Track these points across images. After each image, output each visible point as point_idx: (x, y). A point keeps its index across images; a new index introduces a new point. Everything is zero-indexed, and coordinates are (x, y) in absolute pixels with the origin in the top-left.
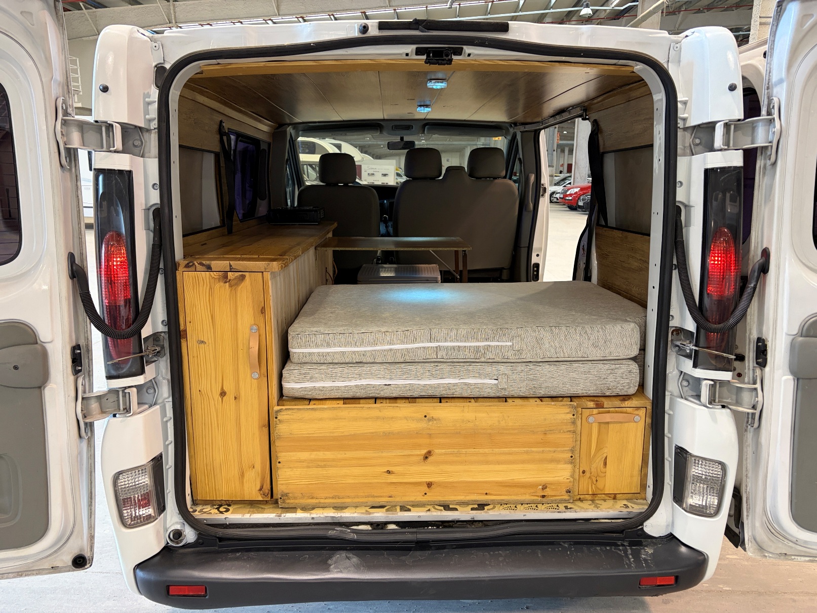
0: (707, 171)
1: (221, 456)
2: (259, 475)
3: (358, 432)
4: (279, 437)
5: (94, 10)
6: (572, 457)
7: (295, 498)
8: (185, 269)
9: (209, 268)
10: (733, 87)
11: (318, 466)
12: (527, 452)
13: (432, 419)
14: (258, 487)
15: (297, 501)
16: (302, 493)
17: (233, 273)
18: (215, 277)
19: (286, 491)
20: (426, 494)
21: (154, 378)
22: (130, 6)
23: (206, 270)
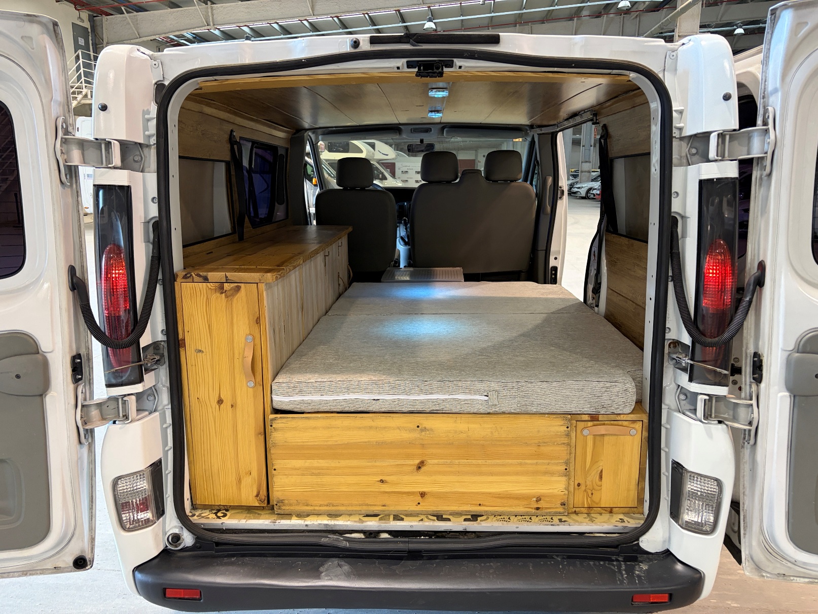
0: (701, 182)
1: (219, 462)
2: (255, 482)
3: (352, 441)
4: (275, 445)
5: (135, 13)
6: (566, 469)
7: (290, 505)
8: (183, 280)
9: (206, 279)
10: (727, 96)
11: (313, 474)
12: (521, 464)
13: (425, 429)
14: (255, 493)
15: (292, 508)
16: (297, 500)
17: (229, 284)
18: (212, 288)
19: (281, 498)
20: (419, 503)
21: (154, 386)
22: (170, 10)
23: (203, 281)
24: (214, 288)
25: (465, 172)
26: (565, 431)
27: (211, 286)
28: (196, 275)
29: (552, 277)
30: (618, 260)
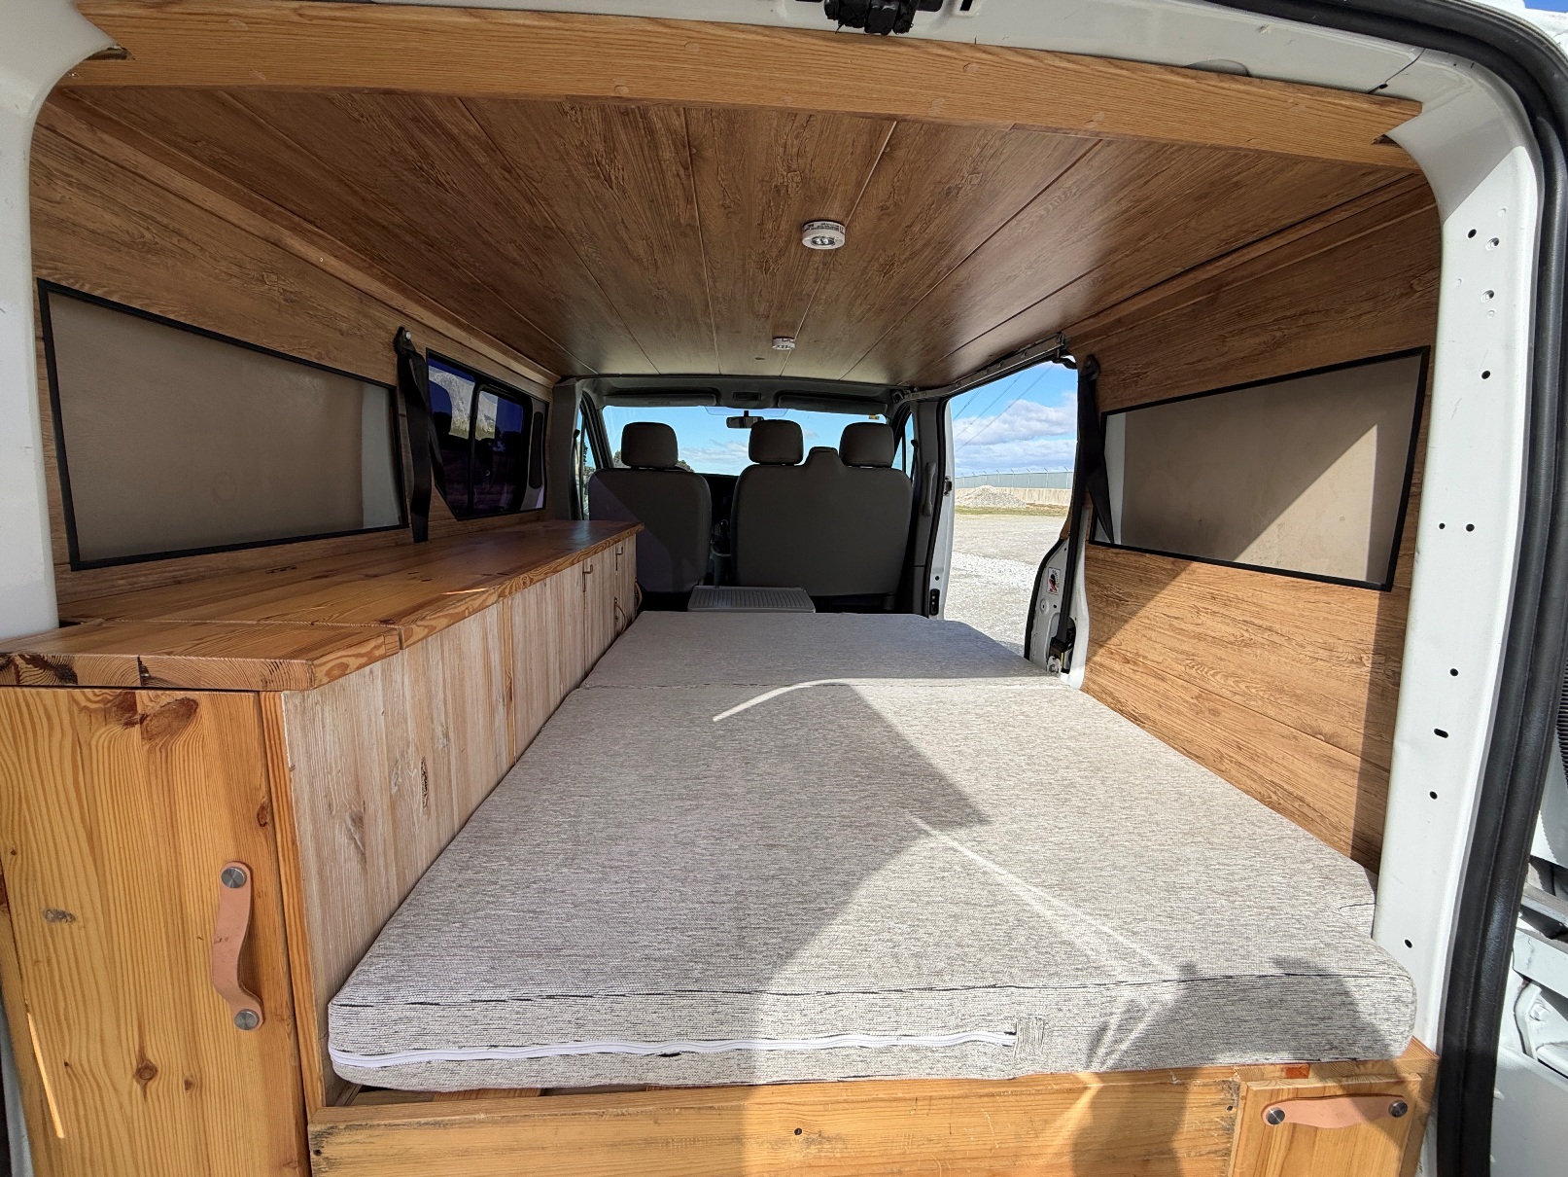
9: (67, 678)
13: (819, 1138)
17: (151, 693)
18: (92, 706)
23: (57, 682)
24: (101, 705)
25: (814, 451)
26: (1222, 1119)
27: (89, 700)
28: (28, 661)
29: (931, 604)
30: (1130, 595)
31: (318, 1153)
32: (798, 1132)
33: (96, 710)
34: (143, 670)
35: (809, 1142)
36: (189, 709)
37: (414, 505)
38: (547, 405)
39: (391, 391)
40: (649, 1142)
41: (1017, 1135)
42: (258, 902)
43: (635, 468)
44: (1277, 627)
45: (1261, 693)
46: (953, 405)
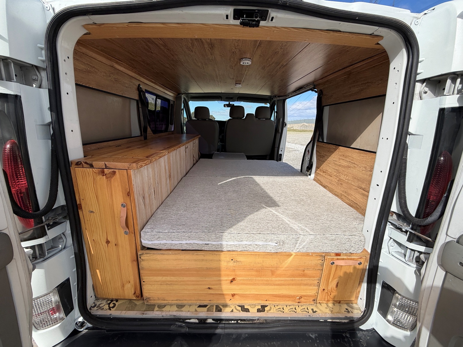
0: (441, 110)
1: (110, 275)
2: (133, 286)
3: (191, 267)
4: (143, 269)
6: (318, 283)
7: (154, 300)
8: (76, 166)
14: (133, 293)
16: (158, 298)
17: (107, 169)
19: (149, 296)
20: (231, 299)
23: (90, 167)
24: (98, 172)
25: (248, 115)
26: (321, 263)
27: (96, 171)
28: (84, 163)
29: (279, 158)
30: (326, 155)
31: (140, 258)
32: (232, 260)
33: (97, 173)
34: (106, 165)
35: (234, 262)
36: (114, 173)
37: (143, 130)
38: (174, 102)
39: (137, 101)
40: (203, 260)
41: (277, 264)
42: (128, 210)
43: (198, 119)
44: (356, 163)
45: (351, 179)
46: (288, 101)
